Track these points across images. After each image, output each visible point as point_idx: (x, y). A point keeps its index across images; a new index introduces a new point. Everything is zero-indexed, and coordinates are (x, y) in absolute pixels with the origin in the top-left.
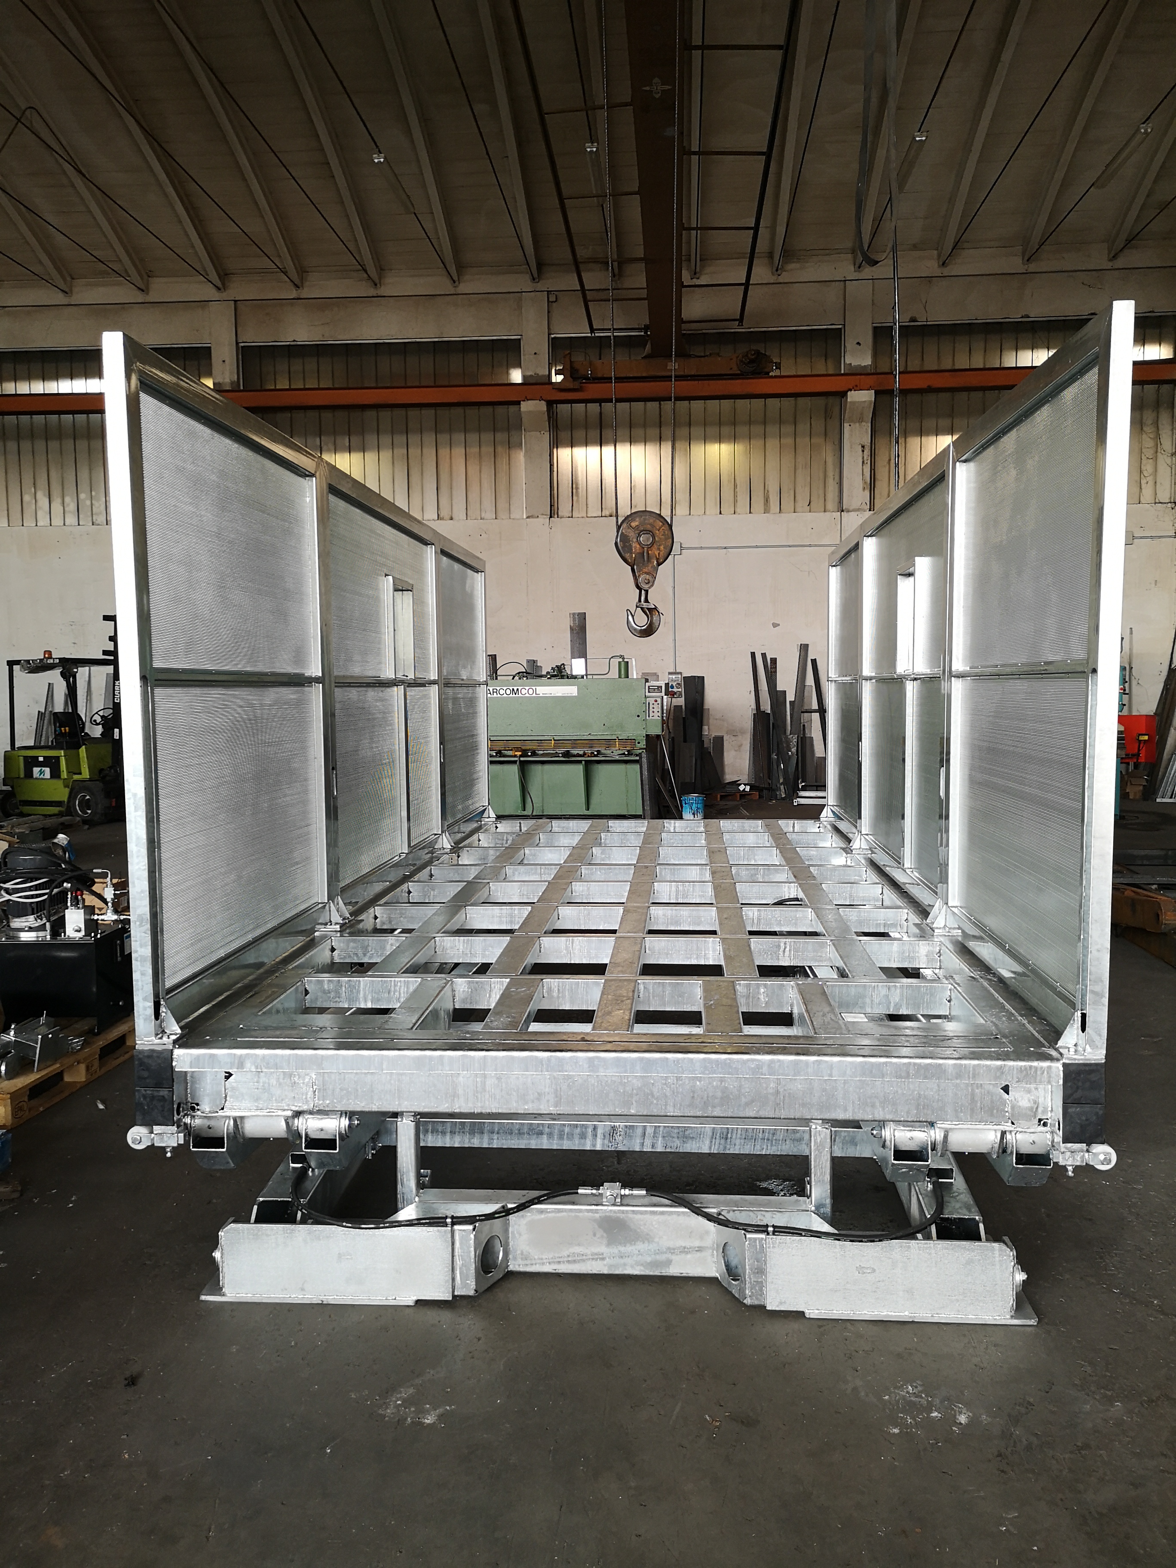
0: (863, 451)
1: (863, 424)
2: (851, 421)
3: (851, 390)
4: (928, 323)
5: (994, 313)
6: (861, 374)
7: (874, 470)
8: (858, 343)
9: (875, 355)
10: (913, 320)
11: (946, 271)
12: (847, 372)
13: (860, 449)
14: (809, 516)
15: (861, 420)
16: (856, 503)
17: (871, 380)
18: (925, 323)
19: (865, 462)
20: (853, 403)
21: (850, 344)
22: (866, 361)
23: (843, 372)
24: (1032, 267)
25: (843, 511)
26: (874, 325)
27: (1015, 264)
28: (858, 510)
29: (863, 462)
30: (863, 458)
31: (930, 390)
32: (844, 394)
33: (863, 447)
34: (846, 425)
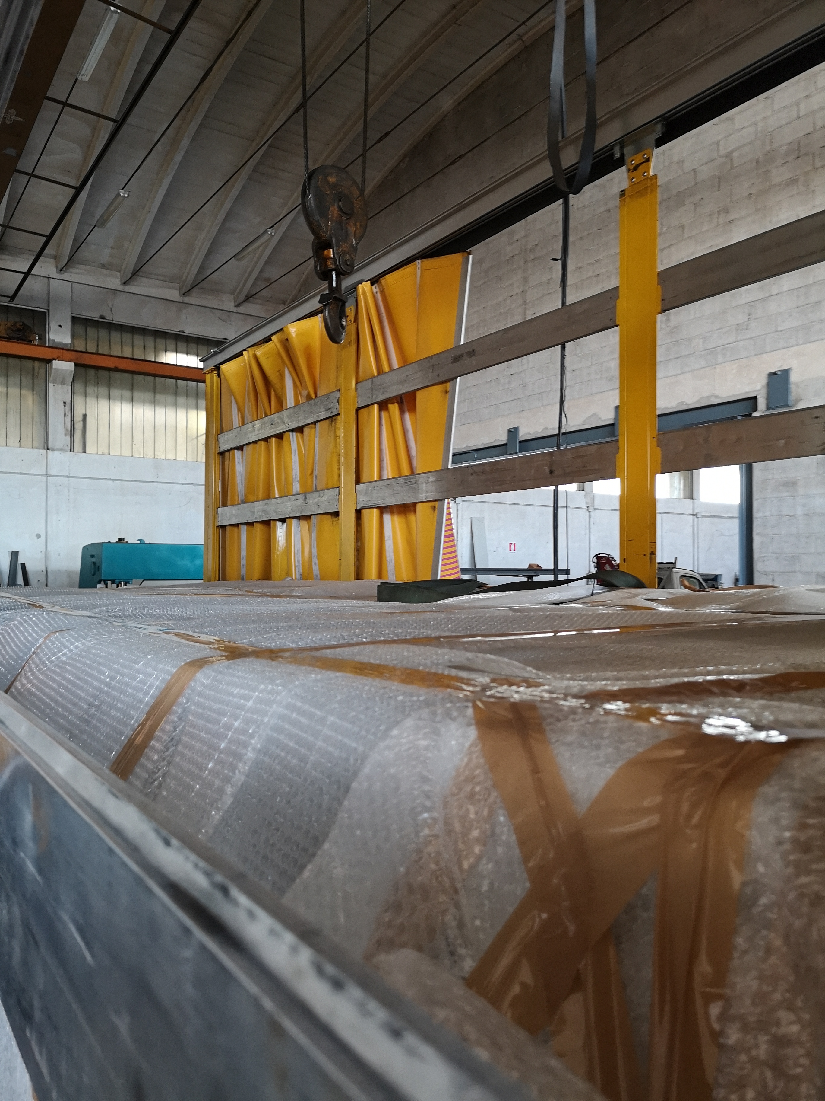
0: (65, 406)
1: (65, 386)
2: (54, 382)
3: (56, 360)
4: (114, 322)
5: (160, 325)
6: (63, 349)
7: (73, 421)
8: (60, 326)
9: (73, 337)
10: (102, 317)
11: (127, 288)
12: (51, 345)
13: (63, 404)
14: (20, 450)
15: (63, 383)
16: (59, 444)
17: (71, 355)
18: (111, 322)
19: (67, 414)
20: (57, 370)
21: (53, 325)
22: (67, 340)
23: (47, 345)
24: (186, 300)
25: (48, 449)
26: (73, 315)
27: (174, 294)
28: (61, 450)
29: (65, 415)
30: (65, 411)
31: (116, 370)
32: (49, 361)
33: (65, 403)
34: (51, 386)
